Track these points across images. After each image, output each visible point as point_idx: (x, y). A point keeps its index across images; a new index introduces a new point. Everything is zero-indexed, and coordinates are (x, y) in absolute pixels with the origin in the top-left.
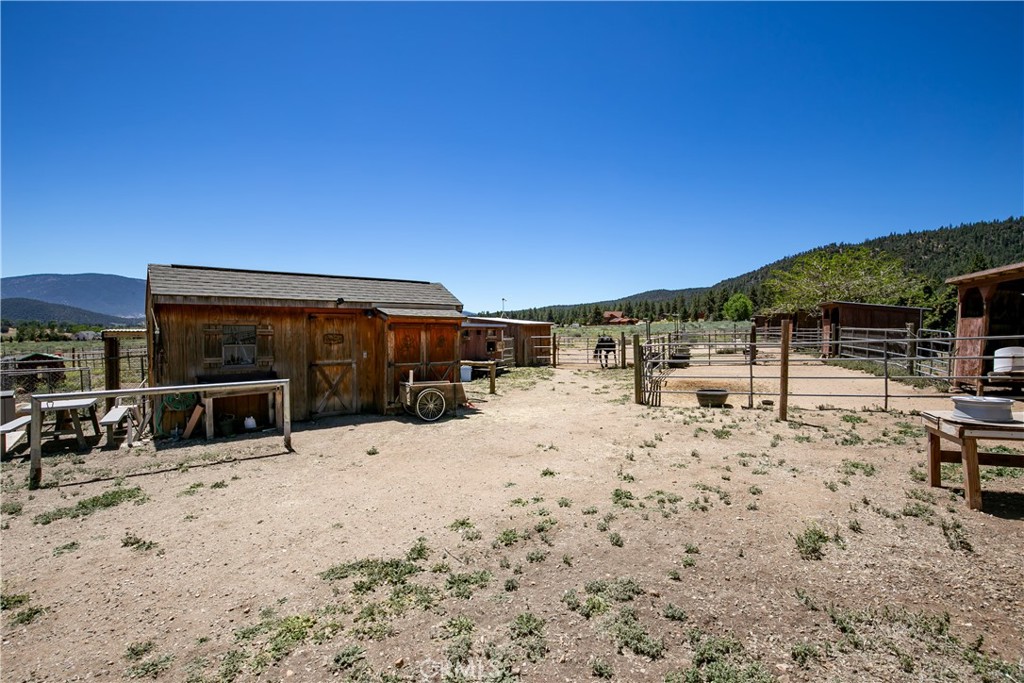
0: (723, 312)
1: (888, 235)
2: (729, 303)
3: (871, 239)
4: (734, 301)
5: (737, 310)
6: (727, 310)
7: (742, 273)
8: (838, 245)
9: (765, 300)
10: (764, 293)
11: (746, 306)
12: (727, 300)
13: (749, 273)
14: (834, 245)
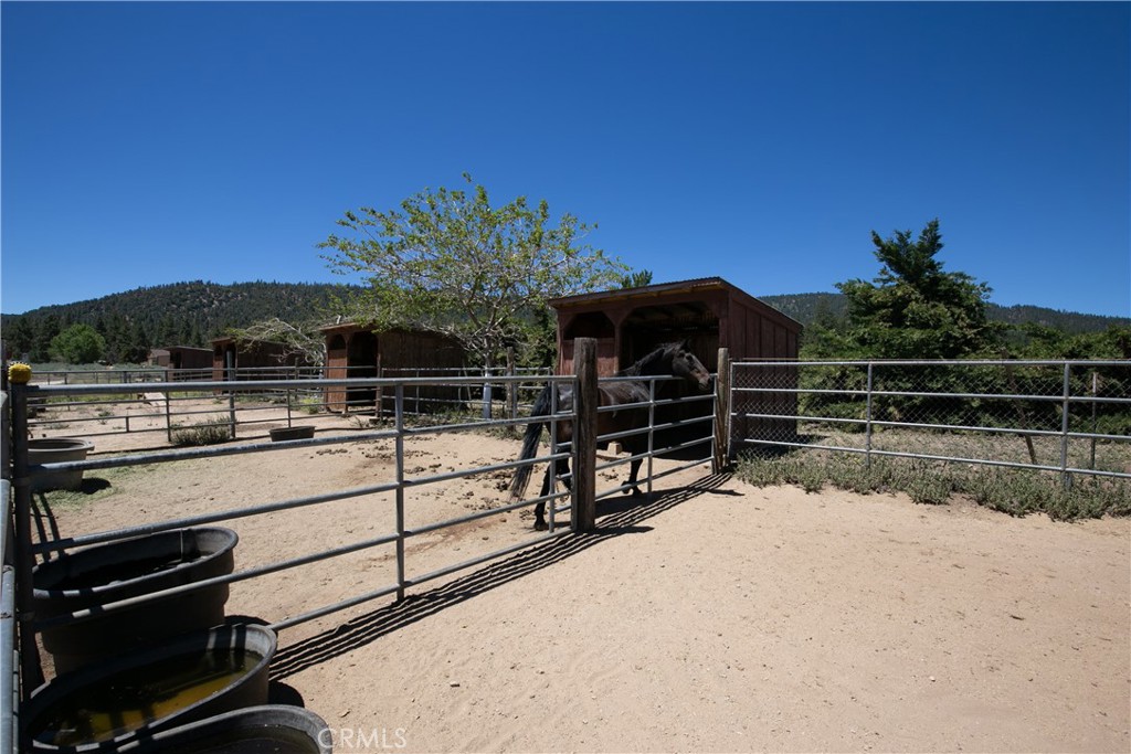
0: (50, 351)
1: (255, 281)
2: (63, 336)
3: (239, 282)
4: (74, 335)
5: (78, 347)
6: (60, 347)
7: (76, 301)
8: (205, 282)
9: (119, 337)
10: (117, 328)
11: (94, 342)
12: (56, 333)
13: (87, 302)
14: (200, 282)
